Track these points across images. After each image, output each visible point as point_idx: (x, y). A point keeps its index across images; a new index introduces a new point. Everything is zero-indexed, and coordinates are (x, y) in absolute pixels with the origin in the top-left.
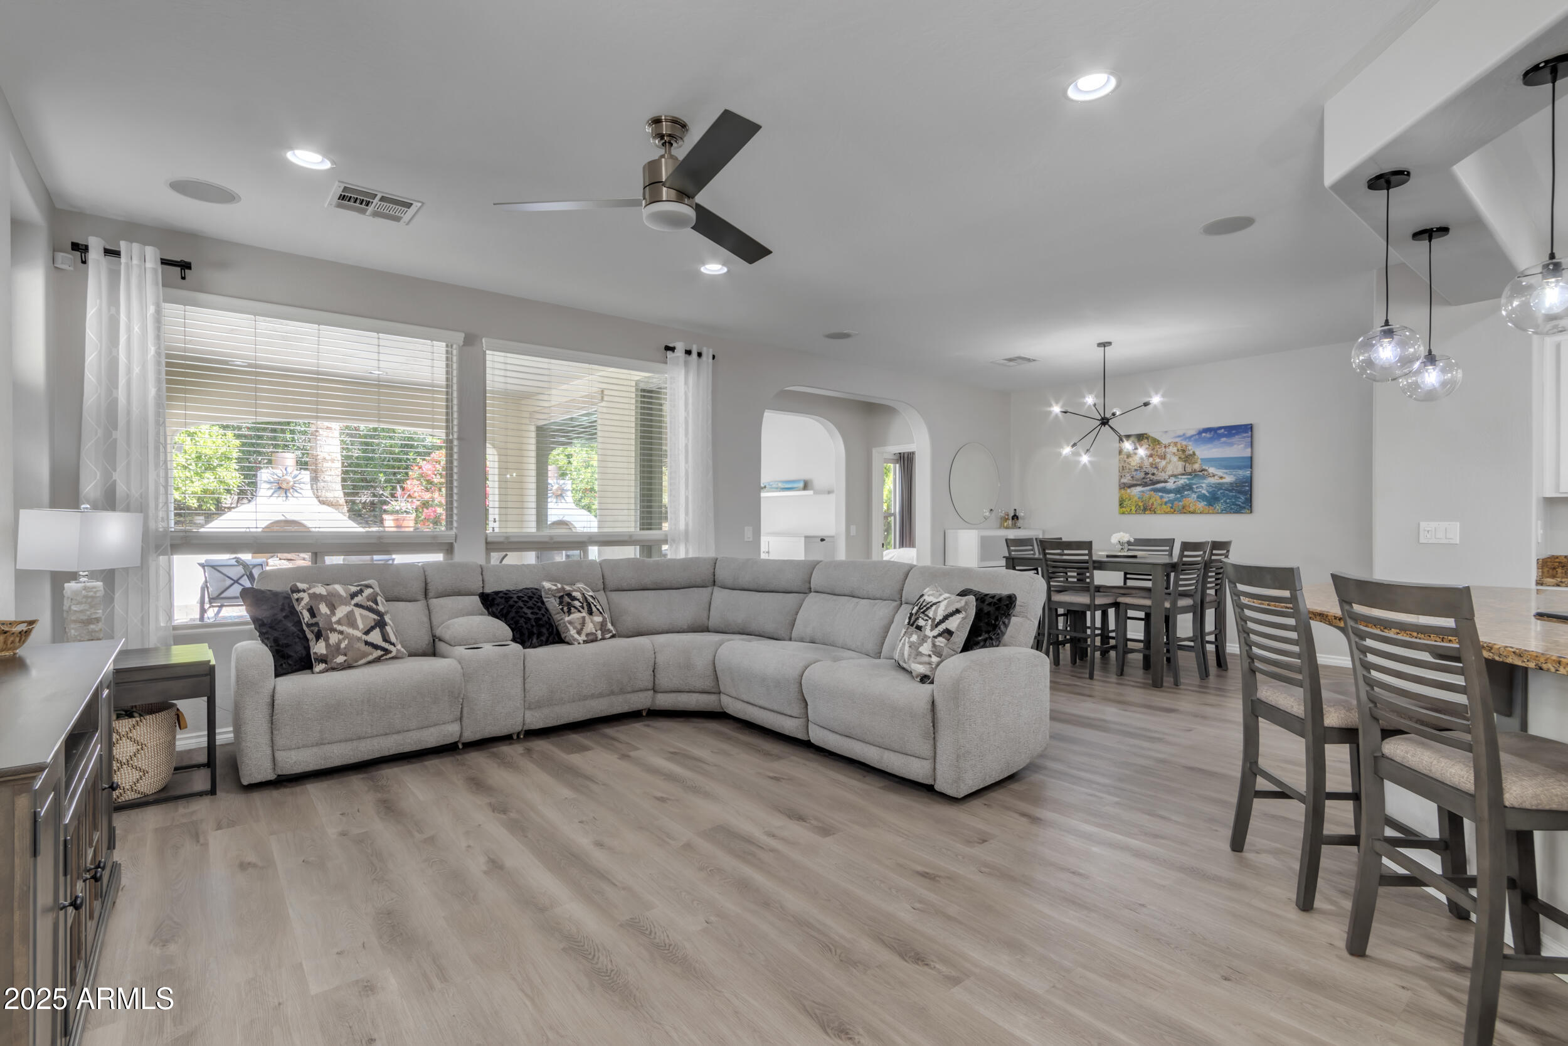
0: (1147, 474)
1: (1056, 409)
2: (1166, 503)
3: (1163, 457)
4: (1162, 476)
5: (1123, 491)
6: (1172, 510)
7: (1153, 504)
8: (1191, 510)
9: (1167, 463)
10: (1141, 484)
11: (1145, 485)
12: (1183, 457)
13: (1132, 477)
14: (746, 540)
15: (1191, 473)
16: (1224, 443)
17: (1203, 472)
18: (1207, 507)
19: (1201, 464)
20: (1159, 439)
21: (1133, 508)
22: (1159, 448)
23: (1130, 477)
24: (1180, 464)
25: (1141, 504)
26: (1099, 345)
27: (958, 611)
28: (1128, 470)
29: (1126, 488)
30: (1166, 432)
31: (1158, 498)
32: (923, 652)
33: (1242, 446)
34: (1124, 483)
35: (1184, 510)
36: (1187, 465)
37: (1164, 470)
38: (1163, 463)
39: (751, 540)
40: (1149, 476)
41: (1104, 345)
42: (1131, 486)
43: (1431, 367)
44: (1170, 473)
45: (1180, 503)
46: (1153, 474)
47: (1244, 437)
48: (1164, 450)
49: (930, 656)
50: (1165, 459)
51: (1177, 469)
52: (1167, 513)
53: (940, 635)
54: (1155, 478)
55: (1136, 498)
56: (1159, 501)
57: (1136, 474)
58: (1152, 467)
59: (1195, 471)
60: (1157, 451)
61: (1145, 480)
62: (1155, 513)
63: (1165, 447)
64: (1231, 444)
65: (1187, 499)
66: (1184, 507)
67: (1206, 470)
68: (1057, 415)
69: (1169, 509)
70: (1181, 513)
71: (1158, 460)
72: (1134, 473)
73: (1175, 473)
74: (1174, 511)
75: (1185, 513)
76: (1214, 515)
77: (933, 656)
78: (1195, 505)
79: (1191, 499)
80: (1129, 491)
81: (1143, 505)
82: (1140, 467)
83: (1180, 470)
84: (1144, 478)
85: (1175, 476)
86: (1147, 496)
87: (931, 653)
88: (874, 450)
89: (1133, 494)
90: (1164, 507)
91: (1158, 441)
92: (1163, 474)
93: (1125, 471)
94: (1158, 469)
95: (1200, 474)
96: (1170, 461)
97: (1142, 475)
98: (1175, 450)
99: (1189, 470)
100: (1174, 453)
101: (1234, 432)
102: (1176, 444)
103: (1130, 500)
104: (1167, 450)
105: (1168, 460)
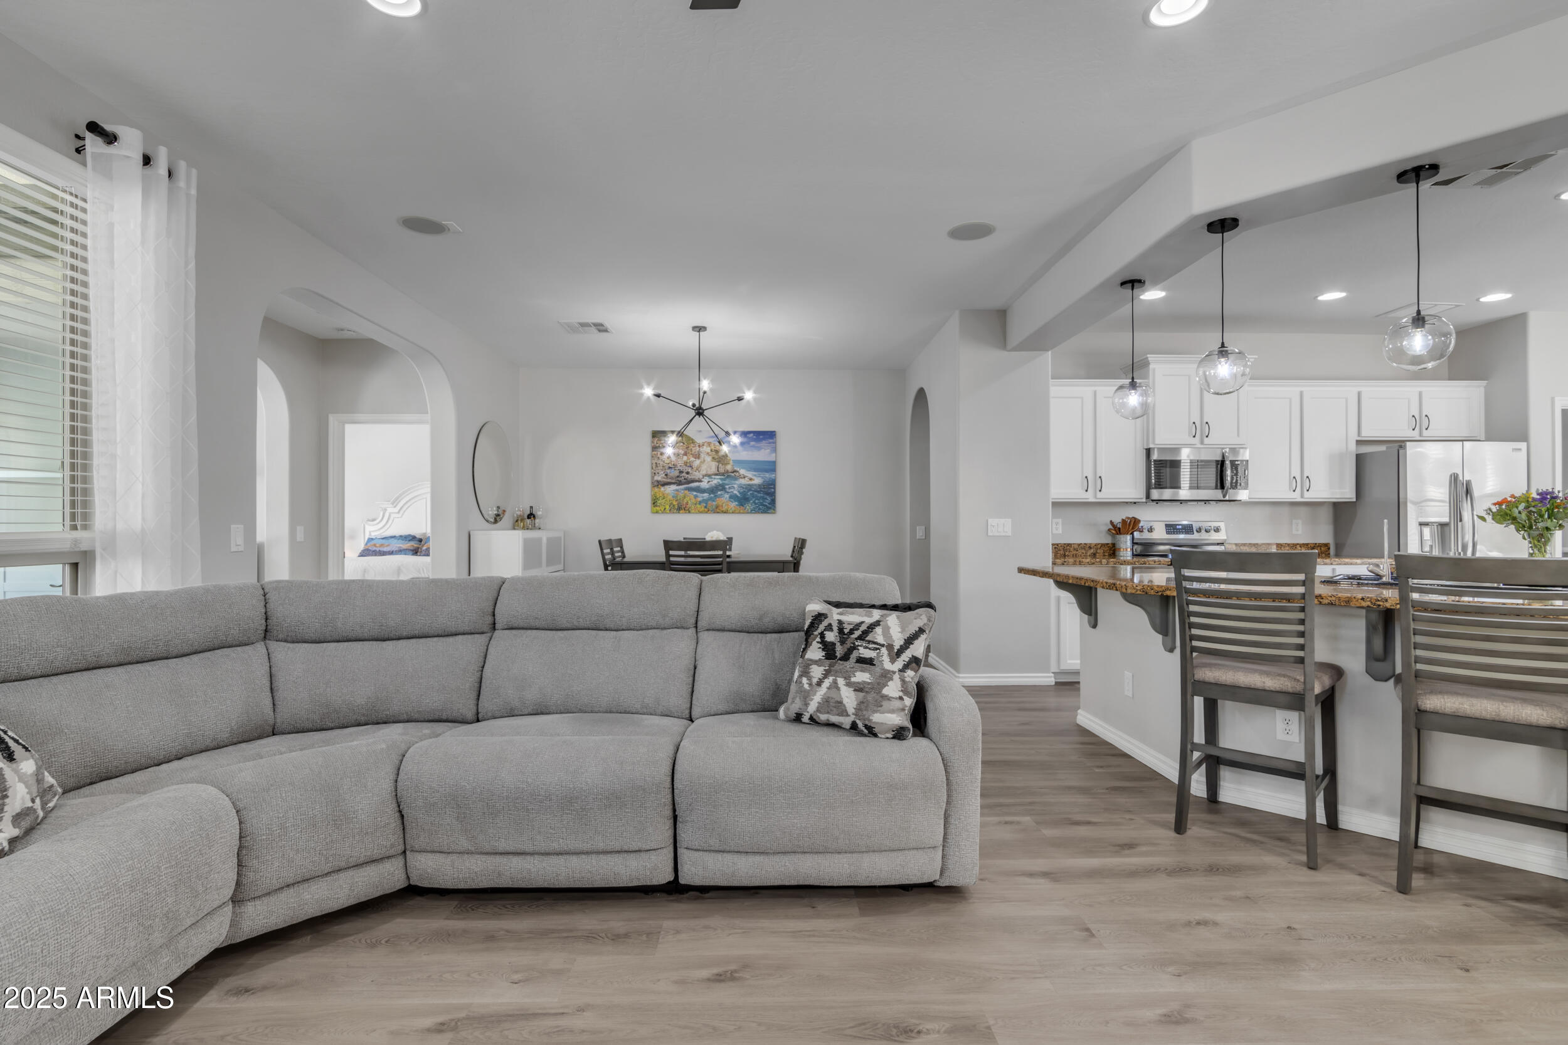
0: (681, 472)
1: (648, 392)
2: (700, 503)
3: (697, 456)
4: (697, 475)
5: (656, 489)
6: (706, 510)
7: (687, 504)
8: (724, 509)
9: (701, 462)
10: (676, 483)
11: (679, 483)
12: (717, 457)
13: (666, 475)
14: (234, 549)
15: (723, 473)
16: (753, 446)
17: (735, 473)
18: (738, 507)
19: (733, 466)
20: (694, 438)
21: (667, 507)
22: (694, 447)
23: (664, 475)
24: (714, 464)
25: (675, 503)
26: (694, 328)
27: (921, 631)
28: (662, 468)
29: (659, 486)
30: (700, 431)
31: (692, 497)
32: (891, 695)
33: (768, 450)
34: (658, 481)
35: (717, 510)
36: (720, 465)
37: (698, 469)
38: (697, 462)
39: (241, 549)
40: (684, 474)
41: (699, 329)
42: (664, 484)
43: (1133, 391)
44: (704, 472)
45: (714, 503)
46: (688, 473)
47: (770, 443)
48: (698, 450)
49: (901, 698)
50: (699, 458)
51: (711, 469)
52: (701, 512)
53: (906, 667)
54: (690, 477)
55: (670, 497)
56: (693, 500)
57: (670, 473)
58: (686, 465)
59: (728, 472)
60: (691, 449)
61: (679, 479)
62: (689, 512)
63: (699, 446)
64: (759, 449)
65: (721, 499)
66: (717, 507)
67: (738, 472)
68: (649, 398)
69: (703, 509)
70: (714, 513)
71: (692, 459)
72: (668, 471)
73: (709, 473)
74: (707, 510)
75: (718, 513)
76: (743, 515)
77: (905, 697)
78: (728, 505)
79: (724, 499)
80: (662, 489)
81: (678, 504)
82: (674, 465)
83: (713, 470)
84: (678, 477)
85: (709, 476)
86: (681, 495)
87: (901, 694)
88: (332, 418)
89: (667, 492)
90: (698, 506)
91: (692, 440)
92: (697, 473)
93: (659, 468)
94: (693, 468)
95: (731, 475)
96: (704, 461)
97: (676, 473)
98: (708, 449)
99: (722, 470)
100: (708, 453)
101: (761, 437)
102: (709, 444)
103: (664, 499)
104: (701, 449)
105: (702, 459)
